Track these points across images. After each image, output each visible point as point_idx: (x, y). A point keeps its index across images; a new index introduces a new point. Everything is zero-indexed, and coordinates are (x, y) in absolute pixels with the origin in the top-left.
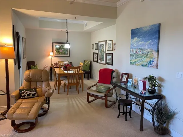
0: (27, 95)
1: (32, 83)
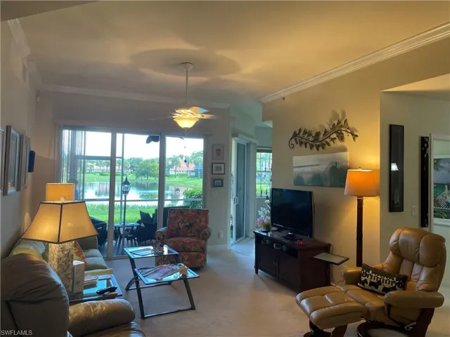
0: (371, 282)
1: (404, 261)
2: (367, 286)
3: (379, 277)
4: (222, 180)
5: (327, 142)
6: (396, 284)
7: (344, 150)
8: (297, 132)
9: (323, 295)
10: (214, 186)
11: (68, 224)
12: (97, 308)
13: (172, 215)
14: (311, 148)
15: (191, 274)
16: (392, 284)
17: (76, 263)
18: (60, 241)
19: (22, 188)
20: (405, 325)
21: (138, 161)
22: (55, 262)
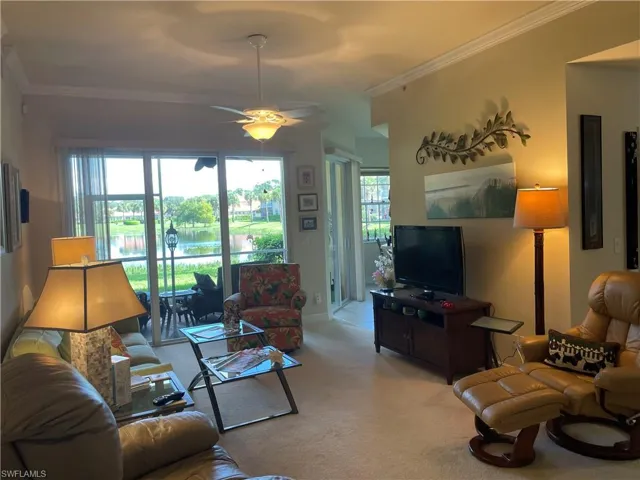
0: (565, 357)
1: (614, 322)
2: (559, 362)
3: (578, 347)
4: (315, 219)
5: (478, 150)
6: (604, 356)
7: (508, 159)
8: (430, 138)
9: (497, 380)
10: (304, 228)
11: (97, 300)
12: (158, 430)
13: (247, 275)
14: (453, 161)
15: (287, 361)
16: (598, 358)
17: (116, 359)
18: (89, 328)
19: (14, 247)
20: (625, 418)
21: (178, 200)
22: (82, 362)
